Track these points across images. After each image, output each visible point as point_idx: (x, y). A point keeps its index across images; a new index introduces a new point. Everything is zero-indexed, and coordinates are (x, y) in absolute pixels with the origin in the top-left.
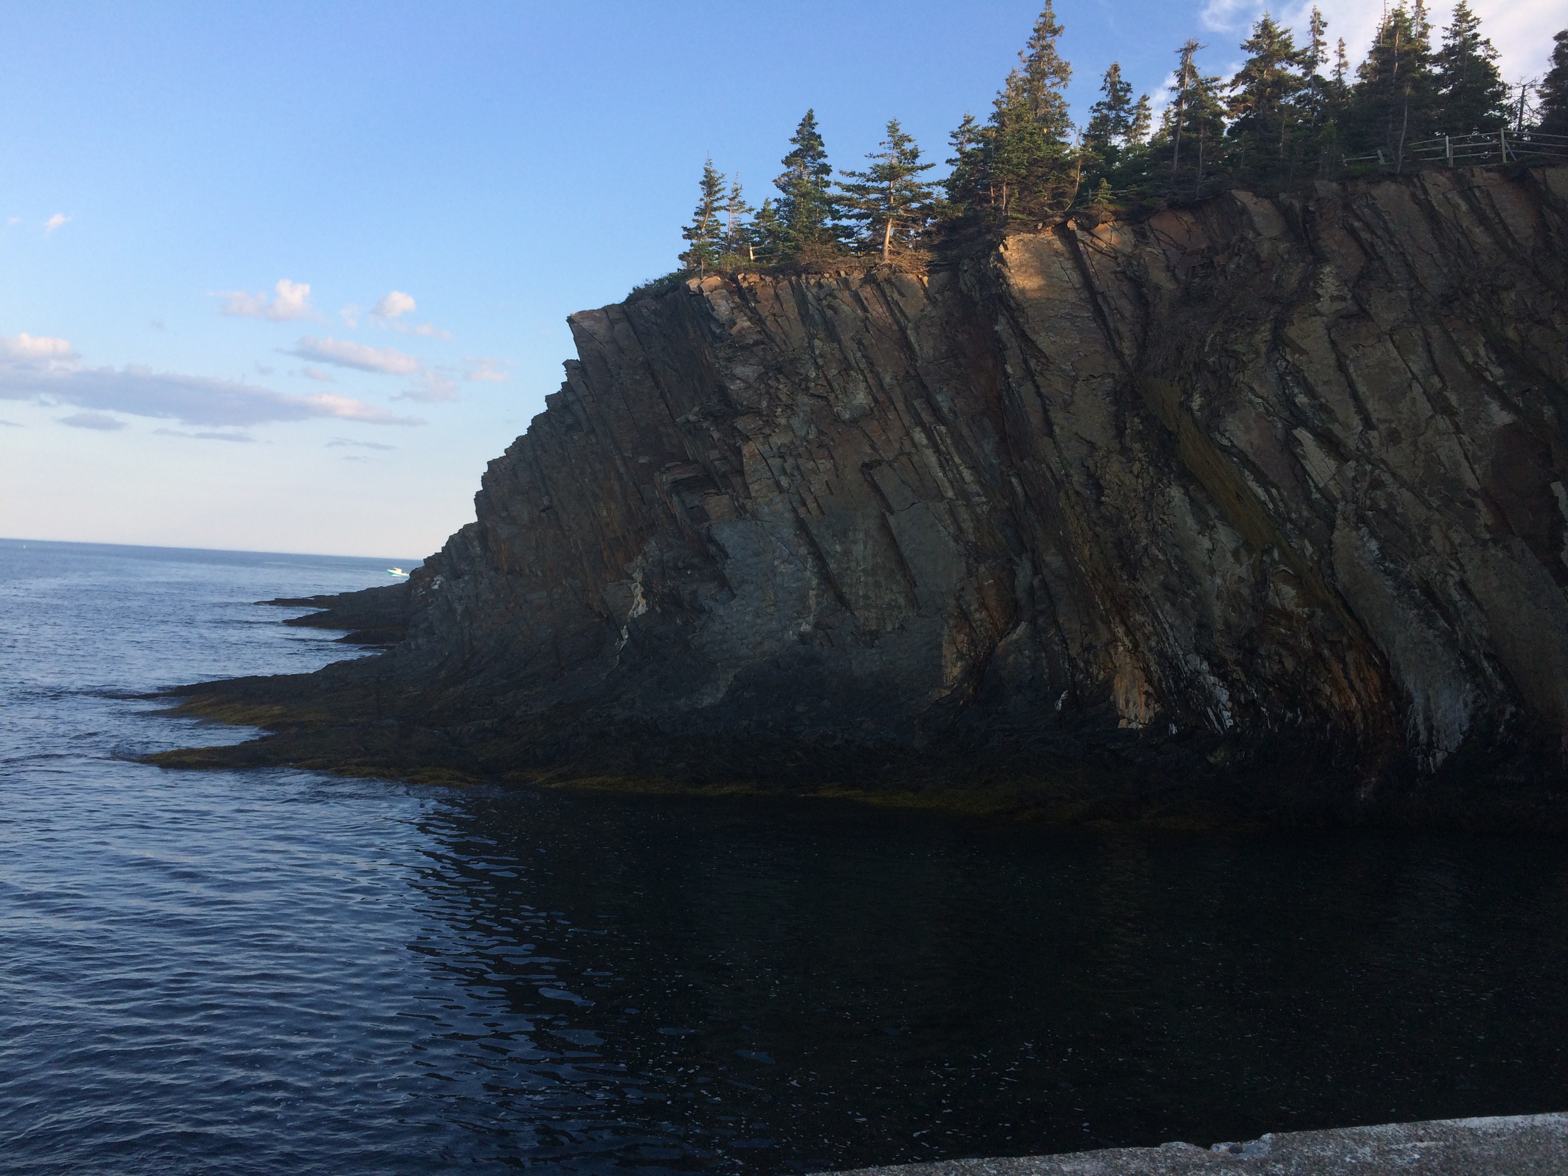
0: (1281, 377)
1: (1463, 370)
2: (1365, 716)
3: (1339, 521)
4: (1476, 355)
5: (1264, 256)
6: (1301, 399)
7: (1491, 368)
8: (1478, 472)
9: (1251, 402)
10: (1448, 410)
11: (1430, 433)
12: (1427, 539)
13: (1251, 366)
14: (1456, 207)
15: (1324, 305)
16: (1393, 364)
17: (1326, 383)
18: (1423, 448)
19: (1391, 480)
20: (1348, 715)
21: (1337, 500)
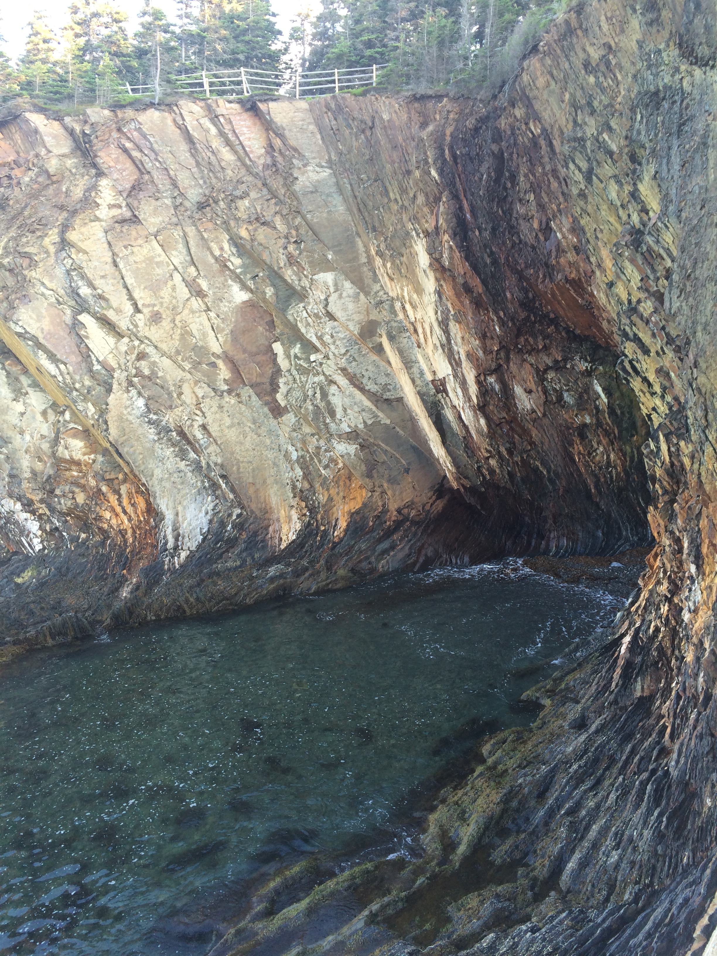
0: (68, 272)
1: (213, 261)
2: (134, 532)
3: (115, 386)
4: (222, 249)
5: (52, 171)
6: (85, 291)
7: (232, 259)
8: (221, 339)
9: (43, 295)
10: (200, 294)
11: (186, 312)
12: (180, 394)
13: (41, 265)
14: (207, 131)
15: (103, 213)
16: (158, 259)
17: (103, 277)
18: (179, 325)
19: (155, 351)
20: (122, 533)
21: (114, 370)
